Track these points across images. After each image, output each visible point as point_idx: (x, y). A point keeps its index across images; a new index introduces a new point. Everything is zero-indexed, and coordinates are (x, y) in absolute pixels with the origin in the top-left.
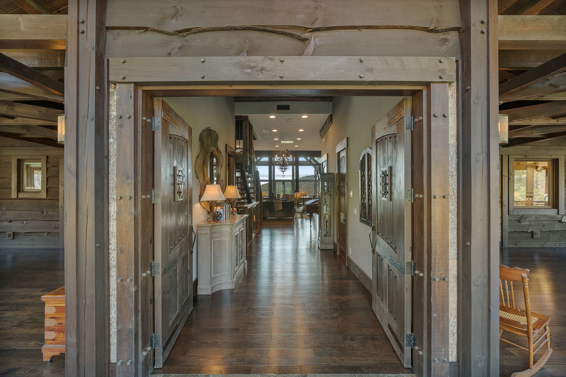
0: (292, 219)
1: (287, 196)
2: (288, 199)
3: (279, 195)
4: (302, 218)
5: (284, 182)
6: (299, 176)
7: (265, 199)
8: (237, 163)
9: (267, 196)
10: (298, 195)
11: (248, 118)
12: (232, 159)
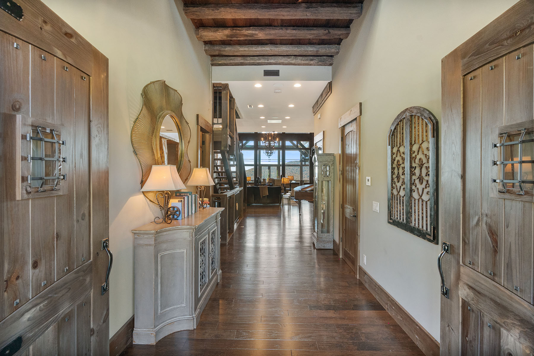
0: (279, 206)
1: (273, 180)
2: (274, 184)
3: (264, 180)
4: (289, 204)
5: (269, 166)
6: (286, 160)
7: (250, 183)
8: (214, 142)
9: (252, 181)
10: (285, 180)
11: (228, 87)
12: (207, 136)
